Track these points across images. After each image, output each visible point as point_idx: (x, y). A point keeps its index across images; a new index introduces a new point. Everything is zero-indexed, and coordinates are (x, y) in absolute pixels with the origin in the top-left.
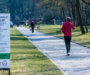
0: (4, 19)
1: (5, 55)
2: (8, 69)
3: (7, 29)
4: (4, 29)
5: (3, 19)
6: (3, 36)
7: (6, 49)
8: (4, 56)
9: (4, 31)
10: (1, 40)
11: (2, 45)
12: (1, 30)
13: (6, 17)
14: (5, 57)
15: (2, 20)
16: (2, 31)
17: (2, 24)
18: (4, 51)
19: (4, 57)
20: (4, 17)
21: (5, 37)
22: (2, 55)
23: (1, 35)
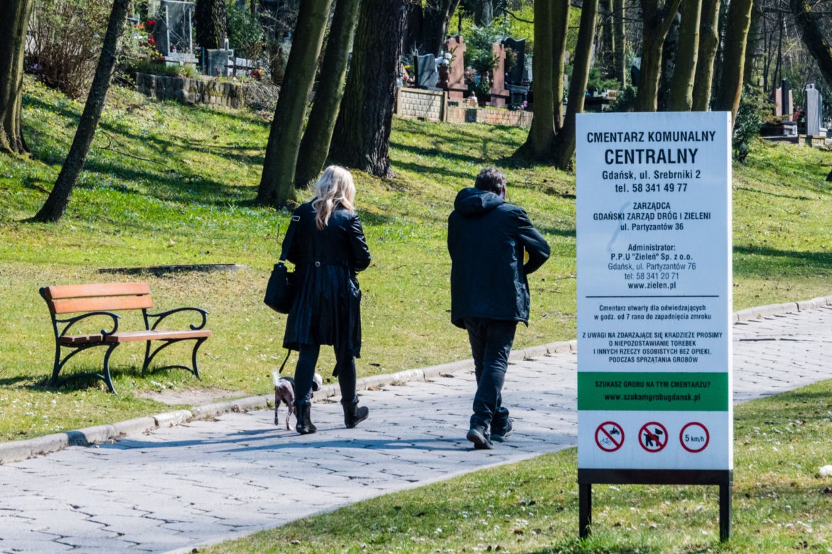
0: (691, 145)
1: (695, 385)
3: (707, 216)
4: (691, 216)
5: (682, 145)
6: (684, 262)
7: (701, 343)
8: (693, 391)
9: (687, 223)
10: (673, 286)
11: (679, 317)
12: (672, 222)
13: (705, 136)
14: (697, 398)
15: (674, 157)
16: (680, 227)
17: (675, 181)
18: (686, 360)
19: (688, 398)
20: (692, 137)
21: (693, 266)
22: (677, 384)
23: (671, 254)
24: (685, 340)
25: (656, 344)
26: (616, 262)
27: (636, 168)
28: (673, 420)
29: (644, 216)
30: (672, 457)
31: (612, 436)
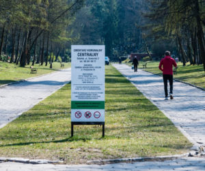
2: (102, 124)
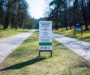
7: (50, 40)
24: (48, 40)
25: (46, 40)
26: (42, 33)
27: (44, 26)
28: (47, 46)
29: (45, 30)
30: (47, 49)
31: (42, 48)
